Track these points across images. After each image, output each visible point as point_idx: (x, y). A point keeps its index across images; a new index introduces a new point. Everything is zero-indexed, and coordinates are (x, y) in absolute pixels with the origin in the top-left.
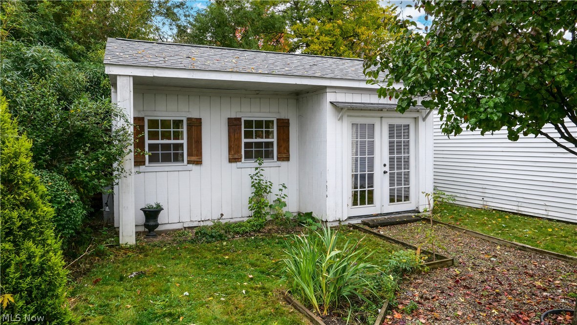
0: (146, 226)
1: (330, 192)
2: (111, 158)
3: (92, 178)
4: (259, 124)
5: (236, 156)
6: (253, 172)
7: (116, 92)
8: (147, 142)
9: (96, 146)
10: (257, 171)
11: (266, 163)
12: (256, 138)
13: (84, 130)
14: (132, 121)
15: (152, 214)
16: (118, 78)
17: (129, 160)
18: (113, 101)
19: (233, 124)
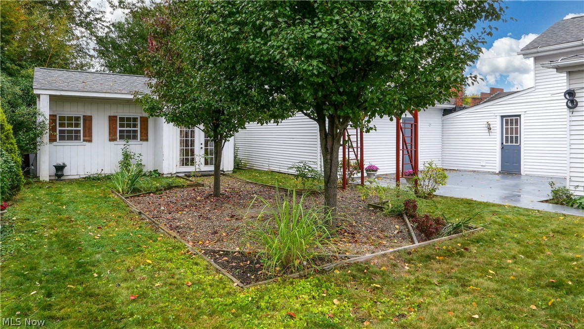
0: (56, 175)
1: (165, 157)
2: (36, 136)
3: (27, 144)
4: (129, 119)
5: (113, 138)
6: (123, 147)
7: (40, 100)
8: (58, 128)
9: (29, 129)
10: (125, 146)
11: (131, 142)
12: (126, 127)
13: (22, 122)
14: (48, 117)
15: (60, 168)
16: (41, 95)
17: (46, 138)
18: (38, 108)
19: (112, 120)
